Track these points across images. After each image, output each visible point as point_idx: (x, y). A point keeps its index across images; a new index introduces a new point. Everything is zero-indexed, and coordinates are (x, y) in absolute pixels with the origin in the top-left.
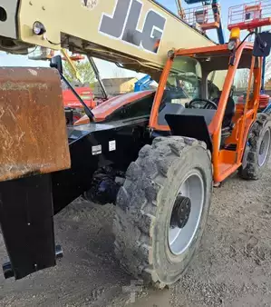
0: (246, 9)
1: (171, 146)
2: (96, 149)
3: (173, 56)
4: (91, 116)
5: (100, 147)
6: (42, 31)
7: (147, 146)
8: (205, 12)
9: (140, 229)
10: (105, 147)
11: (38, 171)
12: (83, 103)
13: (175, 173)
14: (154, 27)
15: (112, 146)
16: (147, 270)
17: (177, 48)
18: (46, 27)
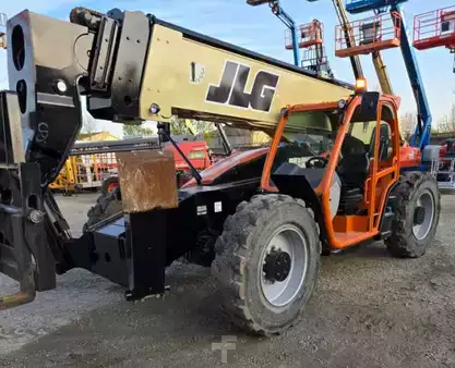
0: (442, 17)
1: (264, 201)
2: (202, 210)
3: (287, 113)
4: (199, 179)
5: (205, 208)
6: (158, 110)
7: (244, 202)
8: (377, 25)
9: (233, 267)
10: (211, 208)
11: (160, 207)
12: (190, 164)
13: (265, 223)
14: (266, 87)
15: (218, 207)
16: (241, 307)
17: (292, 105)
18: (160, 107)
